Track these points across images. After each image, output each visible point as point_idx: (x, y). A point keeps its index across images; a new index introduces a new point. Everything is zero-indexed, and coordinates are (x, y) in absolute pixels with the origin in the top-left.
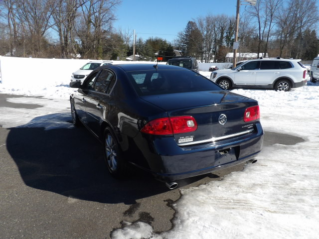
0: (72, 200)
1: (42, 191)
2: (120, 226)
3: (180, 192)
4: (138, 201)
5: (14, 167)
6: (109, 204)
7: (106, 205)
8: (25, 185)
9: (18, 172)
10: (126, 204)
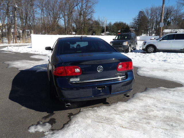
3: (80, 110)
4: (54, 112)
6: (39, 112)
7: (37, 112)
10: (47, 113)
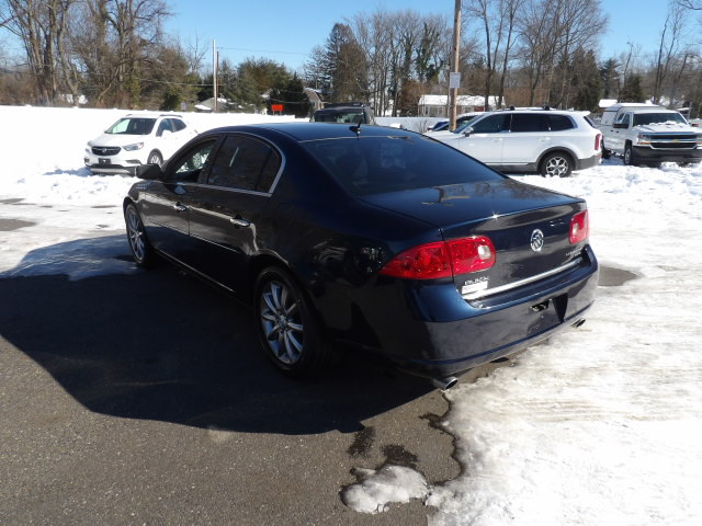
0: (221, 436)
1: (137, 421)
2: (352, 479)
3: (444, 395)
5: (39, 371)
8: (88, 411)
9: (55, 383)
